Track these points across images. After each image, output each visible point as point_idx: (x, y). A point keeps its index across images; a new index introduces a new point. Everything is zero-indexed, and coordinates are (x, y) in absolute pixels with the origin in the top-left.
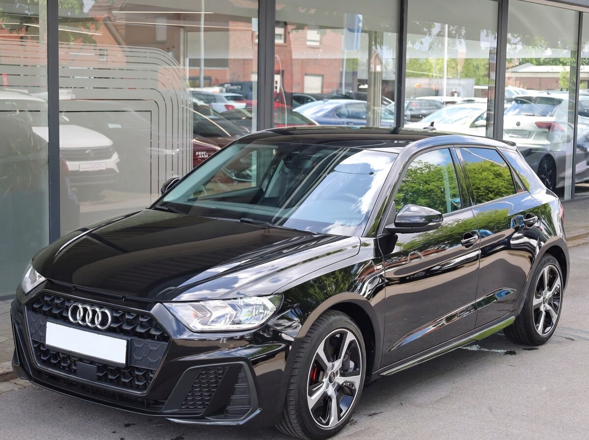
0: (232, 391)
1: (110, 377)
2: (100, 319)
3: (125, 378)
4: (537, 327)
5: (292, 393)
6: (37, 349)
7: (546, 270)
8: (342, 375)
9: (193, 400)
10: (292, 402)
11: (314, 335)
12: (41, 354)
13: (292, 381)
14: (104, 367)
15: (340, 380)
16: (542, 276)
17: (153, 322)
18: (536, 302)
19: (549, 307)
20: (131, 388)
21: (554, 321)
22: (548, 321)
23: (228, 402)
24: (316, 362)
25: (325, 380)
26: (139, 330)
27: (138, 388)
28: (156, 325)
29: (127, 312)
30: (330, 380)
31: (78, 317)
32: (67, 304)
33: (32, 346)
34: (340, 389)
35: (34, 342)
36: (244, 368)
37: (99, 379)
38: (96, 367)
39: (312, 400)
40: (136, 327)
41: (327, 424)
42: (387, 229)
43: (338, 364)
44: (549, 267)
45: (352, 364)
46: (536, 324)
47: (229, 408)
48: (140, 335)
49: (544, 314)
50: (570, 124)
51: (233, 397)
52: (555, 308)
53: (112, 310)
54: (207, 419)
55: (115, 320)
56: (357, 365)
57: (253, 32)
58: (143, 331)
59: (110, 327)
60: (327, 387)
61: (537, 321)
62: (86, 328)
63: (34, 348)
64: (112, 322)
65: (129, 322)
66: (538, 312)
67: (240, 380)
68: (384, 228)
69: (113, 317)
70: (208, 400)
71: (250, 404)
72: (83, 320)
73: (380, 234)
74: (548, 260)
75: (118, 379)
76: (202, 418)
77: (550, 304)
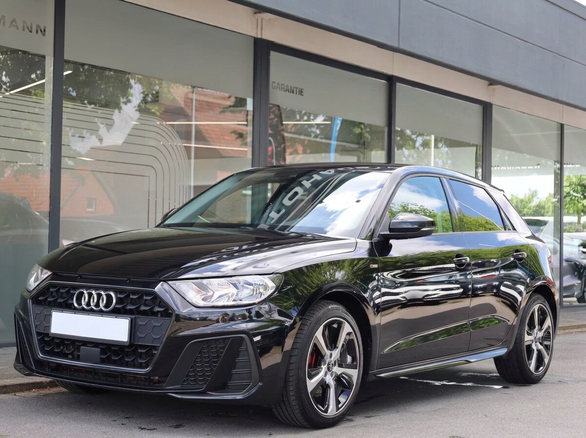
0: (233, 366)
1: (113, 358)
2: (105, 302)
3: (128, 357)
4: (530, 364)
5: (291, 373)
6: (41, 341)
7: (536, 307)
8: (340, 366)
9: (194, 376)
10: (291, 383)
11: (312, 319)
12: (44, 346)
13: (292, 361)
14: (107, 349)
15: (338, 370)
16: (533, 315)
17: (156, 299)
18: (527, 338)
19: (540, 347)
20: (134, 366)
21: (546, 361)
22: (540, 361)
23: (230, 376)
24: (315, 345)
25: (324, 367)
26: (143, 308)
27: (141, 366)
28: (160, 302)
29: (131, 293)
30: (329, 369)
31: (83, 303)
32: (72, 292)
33: (35, 339)
34: (338, 379)
35: (38, 334)
36: (245, 341)
37: (103, 361)
38: (99, 349)
39: (312, 384)
40: (140, 305)
41: (326, 411)
42: (382, 235)
43: (336, 354)
44: (540, 306)
45: (349, 359)
46: (528, 360)
47: (231, 383)
48: (144, 313)
49: (535, 353)
50: (555, 239)
51: (234, 371)
52: (547, 348)
53: (116, 291)
54: (209, 394)
55: (119, 301)
56: (354, 359)
57: (248, 111)
58: (147, 308)
59: (114, 308)
60: (326, 375)
61: (530, 357)
62: (92, 312)
63: (38, 340)
64: (116, 303)
65: (133, 302)
66: (529, 348)
67: (241, 353)
68: (379, 234)
69: (117, 298)
70: (209, 376)
71: (250, 378)
72: (88, 304)
73: (375, 239)
74: (538, 299)
75: (122, 359)
76: (203, 393)
77: (541, 344)
